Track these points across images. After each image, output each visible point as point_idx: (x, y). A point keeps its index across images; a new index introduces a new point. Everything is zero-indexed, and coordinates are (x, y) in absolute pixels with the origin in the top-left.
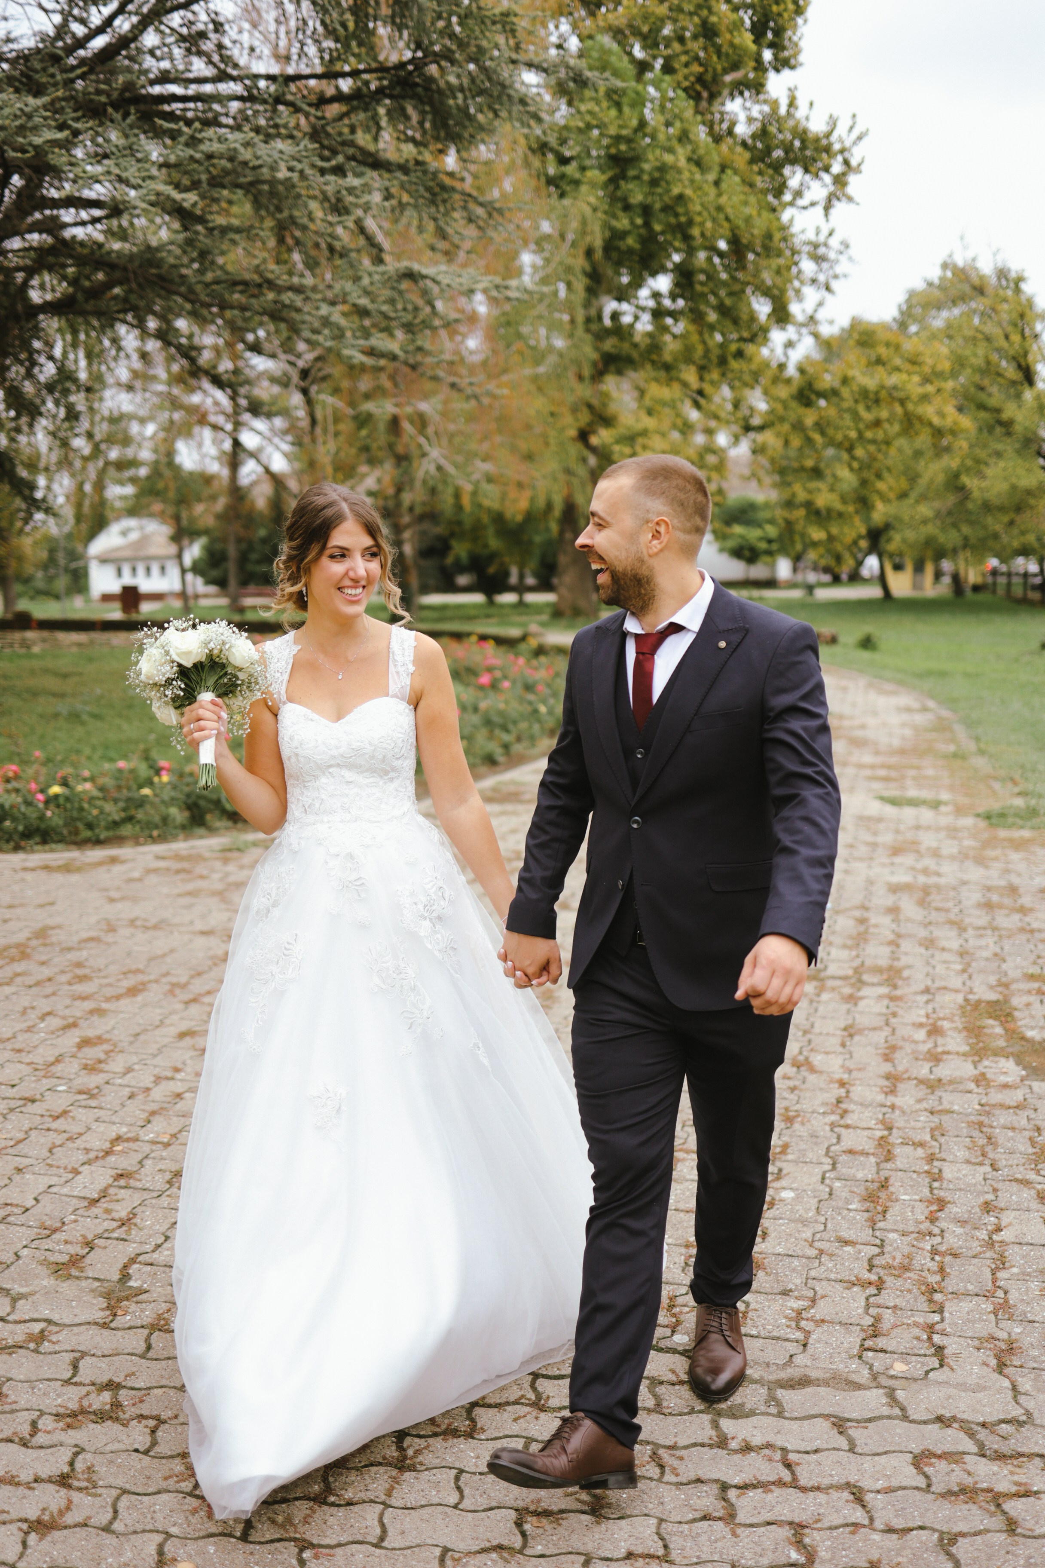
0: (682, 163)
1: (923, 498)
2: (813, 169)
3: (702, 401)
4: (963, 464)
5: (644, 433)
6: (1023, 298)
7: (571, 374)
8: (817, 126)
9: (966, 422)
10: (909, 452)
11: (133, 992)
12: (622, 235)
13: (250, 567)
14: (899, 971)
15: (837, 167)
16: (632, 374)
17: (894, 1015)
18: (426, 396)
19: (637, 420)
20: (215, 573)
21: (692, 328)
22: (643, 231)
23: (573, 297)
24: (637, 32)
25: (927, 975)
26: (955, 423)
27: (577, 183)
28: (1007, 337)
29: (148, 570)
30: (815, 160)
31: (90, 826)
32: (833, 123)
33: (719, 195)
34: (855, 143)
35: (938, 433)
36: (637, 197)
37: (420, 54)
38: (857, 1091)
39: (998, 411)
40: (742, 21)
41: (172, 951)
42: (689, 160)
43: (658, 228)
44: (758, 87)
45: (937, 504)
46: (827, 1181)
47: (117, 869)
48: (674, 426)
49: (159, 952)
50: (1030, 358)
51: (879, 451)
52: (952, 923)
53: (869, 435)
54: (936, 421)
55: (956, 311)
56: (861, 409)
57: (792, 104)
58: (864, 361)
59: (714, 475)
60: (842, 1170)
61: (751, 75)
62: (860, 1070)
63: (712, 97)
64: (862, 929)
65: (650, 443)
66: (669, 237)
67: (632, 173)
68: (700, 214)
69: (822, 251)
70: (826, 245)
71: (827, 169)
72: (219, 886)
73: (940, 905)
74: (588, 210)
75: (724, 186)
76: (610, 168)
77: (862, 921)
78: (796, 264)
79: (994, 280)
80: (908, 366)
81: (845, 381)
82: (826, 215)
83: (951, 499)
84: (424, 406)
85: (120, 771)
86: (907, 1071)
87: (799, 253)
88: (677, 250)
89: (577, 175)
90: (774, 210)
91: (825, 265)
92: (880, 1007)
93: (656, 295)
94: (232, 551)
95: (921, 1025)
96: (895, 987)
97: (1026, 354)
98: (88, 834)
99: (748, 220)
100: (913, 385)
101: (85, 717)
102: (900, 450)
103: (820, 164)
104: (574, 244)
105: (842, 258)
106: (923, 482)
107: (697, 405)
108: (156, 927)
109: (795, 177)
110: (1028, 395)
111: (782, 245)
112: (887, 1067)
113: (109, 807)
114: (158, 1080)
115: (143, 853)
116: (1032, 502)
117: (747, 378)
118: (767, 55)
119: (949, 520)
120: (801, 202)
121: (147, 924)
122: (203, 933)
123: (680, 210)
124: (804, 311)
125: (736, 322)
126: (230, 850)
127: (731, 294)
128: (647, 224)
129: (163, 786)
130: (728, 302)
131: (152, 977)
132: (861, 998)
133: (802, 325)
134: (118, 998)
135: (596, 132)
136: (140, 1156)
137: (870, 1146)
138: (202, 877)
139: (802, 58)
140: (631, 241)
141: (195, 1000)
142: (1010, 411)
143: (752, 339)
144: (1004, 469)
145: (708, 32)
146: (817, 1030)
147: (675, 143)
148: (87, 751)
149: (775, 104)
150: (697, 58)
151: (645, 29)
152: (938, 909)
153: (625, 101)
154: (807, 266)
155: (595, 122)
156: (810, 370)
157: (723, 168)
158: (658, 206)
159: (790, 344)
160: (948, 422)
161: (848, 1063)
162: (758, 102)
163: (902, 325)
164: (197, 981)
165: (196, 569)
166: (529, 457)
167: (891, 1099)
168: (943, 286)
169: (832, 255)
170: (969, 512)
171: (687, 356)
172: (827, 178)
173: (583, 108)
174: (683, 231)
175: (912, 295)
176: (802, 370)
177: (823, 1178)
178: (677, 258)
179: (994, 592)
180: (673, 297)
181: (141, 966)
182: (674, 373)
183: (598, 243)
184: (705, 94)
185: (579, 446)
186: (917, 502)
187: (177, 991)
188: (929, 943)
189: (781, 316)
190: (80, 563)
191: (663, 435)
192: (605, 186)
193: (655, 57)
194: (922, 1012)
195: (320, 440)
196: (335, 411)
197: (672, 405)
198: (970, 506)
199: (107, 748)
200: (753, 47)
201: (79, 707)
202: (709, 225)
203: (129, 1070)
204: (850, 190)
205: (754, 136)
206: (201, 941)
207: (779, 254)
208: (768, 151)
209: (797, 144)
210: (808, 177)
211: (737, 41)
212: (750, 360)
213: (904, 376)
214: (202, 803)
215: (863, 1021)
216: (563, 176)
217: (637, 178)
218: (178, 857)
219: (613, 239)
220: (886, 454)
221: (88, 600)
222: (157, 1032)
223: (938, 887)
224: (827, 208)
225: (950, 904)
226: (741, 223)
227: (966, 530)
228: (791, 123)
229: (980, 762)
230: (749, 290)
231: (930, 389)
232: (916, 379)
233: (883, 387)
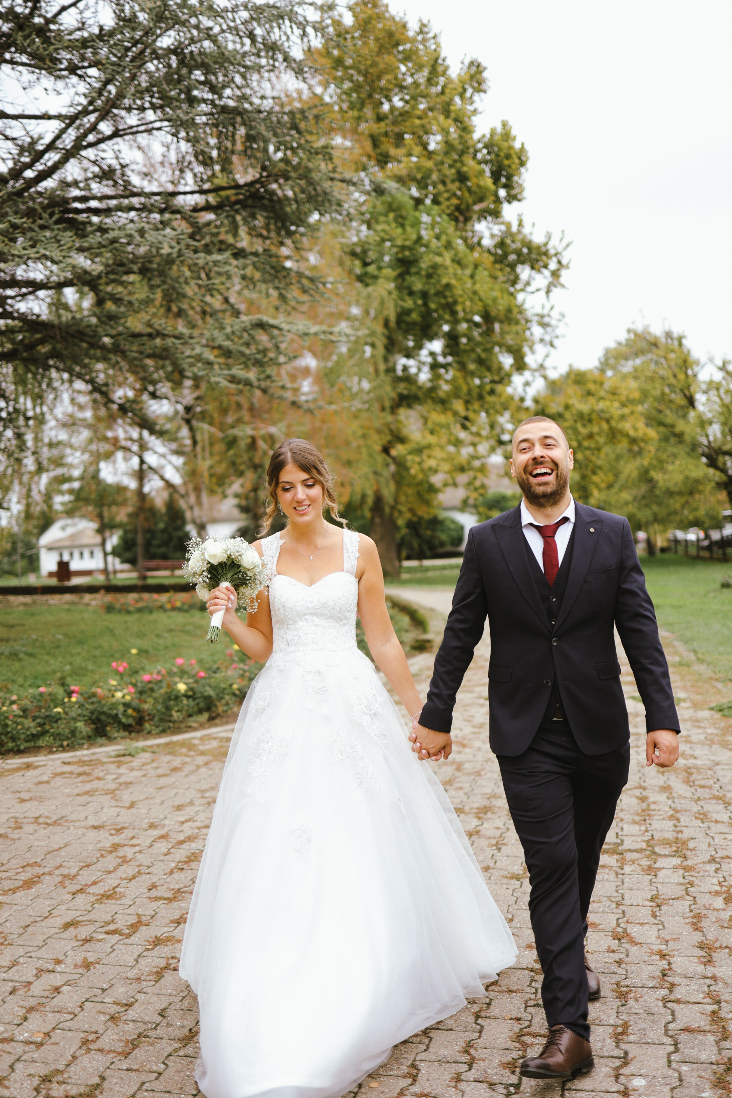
0: (448, 262)
1: (624, 487)
2: (536, 266)
3: (468, 424)
4: (650, 464)
5: (429, 446)
6: (685, 350)
7: (376, 406)
8: (538, 238)
9: (652, 433)
10: (612, 456)
11: (28, 884)
12: (407, 312)
13: (153, 550)
14: (685, 843)
15: (553, 265)
16: (418, 407)
17: (692, 884)
18: (274, 423)
19: (424, 438)
20: (128, 555)
21: (459, 374)
22: (423, 309)
23: (376, 352)
24: (413, 179)
25: (709, 845)
26: (645, 434)
27: (376, 278)
28: (675, 376)
29: (82, 554)
30: (538, 261)
31: (13, 739)
32: (549, 236)
33: (474, 283)
34: (565, 249)
35: (633, 441)
36: (418, 285)
37: (265, 174)
38: (679, 963)
39: (673, 426)
40: (484, 171)
41: (66, 845)
42: (453, 260)
43: (433, 306)
44: (496, 214)
45: (634, 491)
46: (674, 1065)
47: (31, 773)
48: (449, 442)
49: (56, 847)
50: (692, 389)
51: (593, 454)
52: (717, 798)
53: (586, 444)
54: (632, 433)
55: (638, 361)
56: (579, 426)
57: (520, 224)
58: (579, 393)
59: (479, 475)
60: (686, 1051)
61: (492, 206)
62: (674, 940)
63: (467, 220)
64: (644, 806)
65: (433, 453)
66: (441, 312)
67: (413, 270)
68: (461, 296)
69: (546, 320)
70: (549, 316)
71: (546, 266)
72: (112, 786)
73: (703, 783)
74: (385, 294)
75: (477, 277)
76: (399, 267)
77: (643, 799)
78: (529, 329)
79: (663, 340)
80: (610, 397)
81: (567, 407)
82: (548, 296)
83: (644, 488)
84: (273, 430)
85: (41, 694)
86: (717, 940)
87: (530, 321)
88: (447, 322)
89: (376, 273)
90: (512, 294)
91: (549, 329)
92: (677, 877)
93: (432, 354)
94: (140, 539)
95: (717, 893)
96: (685, 858)
97: (689, 386)
98: (10, 745)
99: (495, 300)
100: (615, 409)
101: (22, 655)
102: (607, 454)
103: (541, 263)
104: (375, 318)
105: (561, 324)
106: (623, 477)
107: (464, 427)
108: (55, 823)
109: (524, 272)
110: (692, 415)
111: (519, 316)
112: (698, 937)
113: (28, 723)
114: (40, 972)
115: (53, 760)
116: (701, 487)
117: (498, 407)
118: (502, 193)
119: (643, 502)
120: (529, 289)
121: (49, 821)
122: (95, 827)
123: (448, 294)
124: (536, 361)
125: (489, 369)
126: (124, 755)
127: (485, 350)
128: (425, 304)
129: (72, 705)
130: (483, 355)
131: (47, 870)
132: (660, 869)
133: (535, 370)
134: (14, 891)
135: (388, 244)
136: (12, 1059)
137: (704, 1023)
138: (98, 779)
139: (525, 194)
140: (415, 316)
141: (81, 891)
142: (681, 426)
143: (500, 382)
144: (680, 465)
145: (462, 178)
146: (627, 901)
147: (442, 250)
148: (20, 680)
149: (509, 225)
150: (454, 195)
151: (419, 176)
152: (701, 787)
153: (407, 223)
154: (537, 331)
155: (387, 237)
156: (542, 401)
157: (476, 266)
158: (432, 291)
159: (527, 384)
160: (640, 434)
161: (663, 934)
162: (498, 224)
163: (602, 371)
164: (85, 872)
165: (116, 552)
166: (349, 463)
167: (710, 971)
168: (629, 343)
169: (553, 322)
170: (658, 497)
171: (456, 393)
172: (546, 273)
173: (379, 228)
174: (450, 308)
175: (608, 352)
176: (536, 401)
177: (669, 1062)
178: (446, 328)
179: (676, 552)
180: (445, 355)
181: (39, 860)
182: (447, 405)
183: (393, 318)
184: (461, 218)
185: (384, 455)
186: (620, 490)
187: (67, 882)
188: (703, 816)
189: (520, 366)
190: (34, 551)
191: (442, 448)
192: (395, 279)
193: (426, 196)
194: (715, 881)
195: (200, 456)
196: (211, 437)
197: (447, 427)
198: (658, 492)
199: (36, 678)
200: (492, 187)
201: (17, 647)
202: (468, 303)
203: (15, 963)
204: (562, 280)
205: (496, 246)
206: (93, 834)
207: (517, 323)
208: (506, 255)
209: (525, 250)
210: (534, 273)
211: (482, 183)
212: (500, 396)
213: (608, 403)
214: (103, 718)
215: (666, 891)
216: (366, 274)
217: (417, 273)
218: (81, 762)
219: (402, 314)
220: (598, 458)
221: (39, 577)
222: (44, 924)
223: (697, 768)
224: (548, 292)
225: (711, 782)
226: (490, 302)
227: (655, 508)
228: (520, 237)
229: (701, 668)
230: (497, 349)
231: (626, 411)
232: (616, 404)
233: (593, 411)
